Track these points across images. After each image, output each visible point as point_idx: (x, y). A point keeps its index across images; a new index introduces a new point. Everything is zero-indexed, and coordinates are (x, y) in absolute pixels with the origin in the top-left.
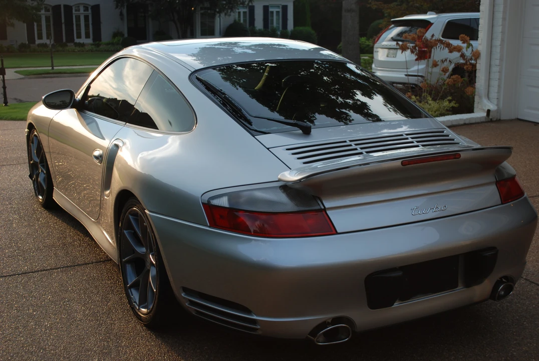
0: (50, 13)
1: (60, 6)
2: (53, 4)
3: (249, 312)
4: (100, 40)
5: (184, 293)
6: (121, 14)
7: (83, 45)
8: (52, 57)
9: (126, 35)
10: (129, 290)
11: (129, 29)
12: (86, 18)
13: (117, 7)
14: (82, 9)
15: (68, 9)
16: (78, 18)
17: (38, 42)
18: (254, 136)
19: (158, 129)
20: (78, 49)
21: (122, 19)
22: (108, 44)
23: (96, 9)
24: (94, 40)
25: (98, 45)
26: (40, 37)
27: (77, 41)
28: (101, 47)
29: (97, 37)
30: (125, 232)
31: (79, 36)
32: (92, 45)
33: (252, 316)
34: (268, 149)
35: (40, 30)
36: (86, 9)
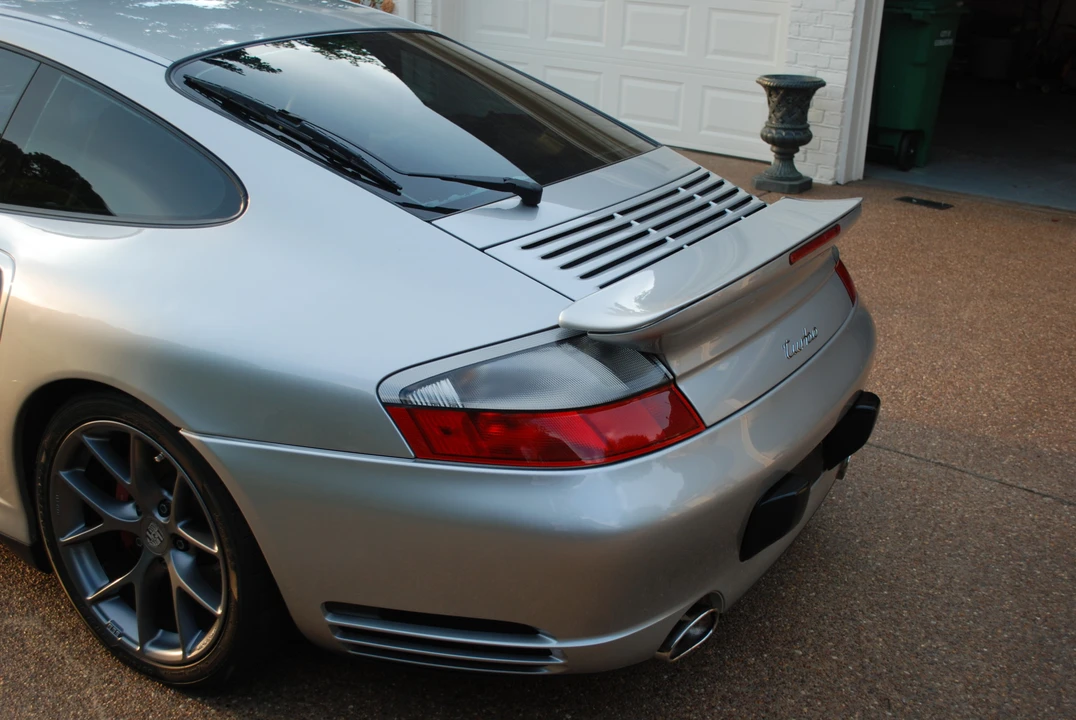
3: (530, 632)
5: (330, 614)
10: (94, 608)
18: (429, 222)
19: (109, 213)
30: (62, 474)
33: (543, 641)
34: (482, 250)
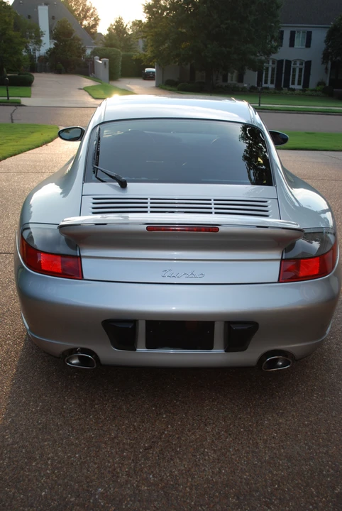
0: (275, 66)
1: (283, 60)
2: (278, 59)
4: (308, 87)
6: (326, 69)
7: (294, 90)
8: (260, 98)
9: (327, 85)
11: (330, 80)
12: (301, 70)
13: (323, 63)
14: (298, 63)
15: (288, 62)
16: (294, 70)
17: (264, 85)
20: (290, 92)
21: (326, 72)
22: (312, 90)
23: (308, 64)
24: (303, 87)
25: (305, 91)
26: (266, 83)
27: (291, 86)
28: (307, 92)
29: (306, 84)
31: (293, 84)
32: (300, 90)
35: (267, 77)
36: (301, 64)
